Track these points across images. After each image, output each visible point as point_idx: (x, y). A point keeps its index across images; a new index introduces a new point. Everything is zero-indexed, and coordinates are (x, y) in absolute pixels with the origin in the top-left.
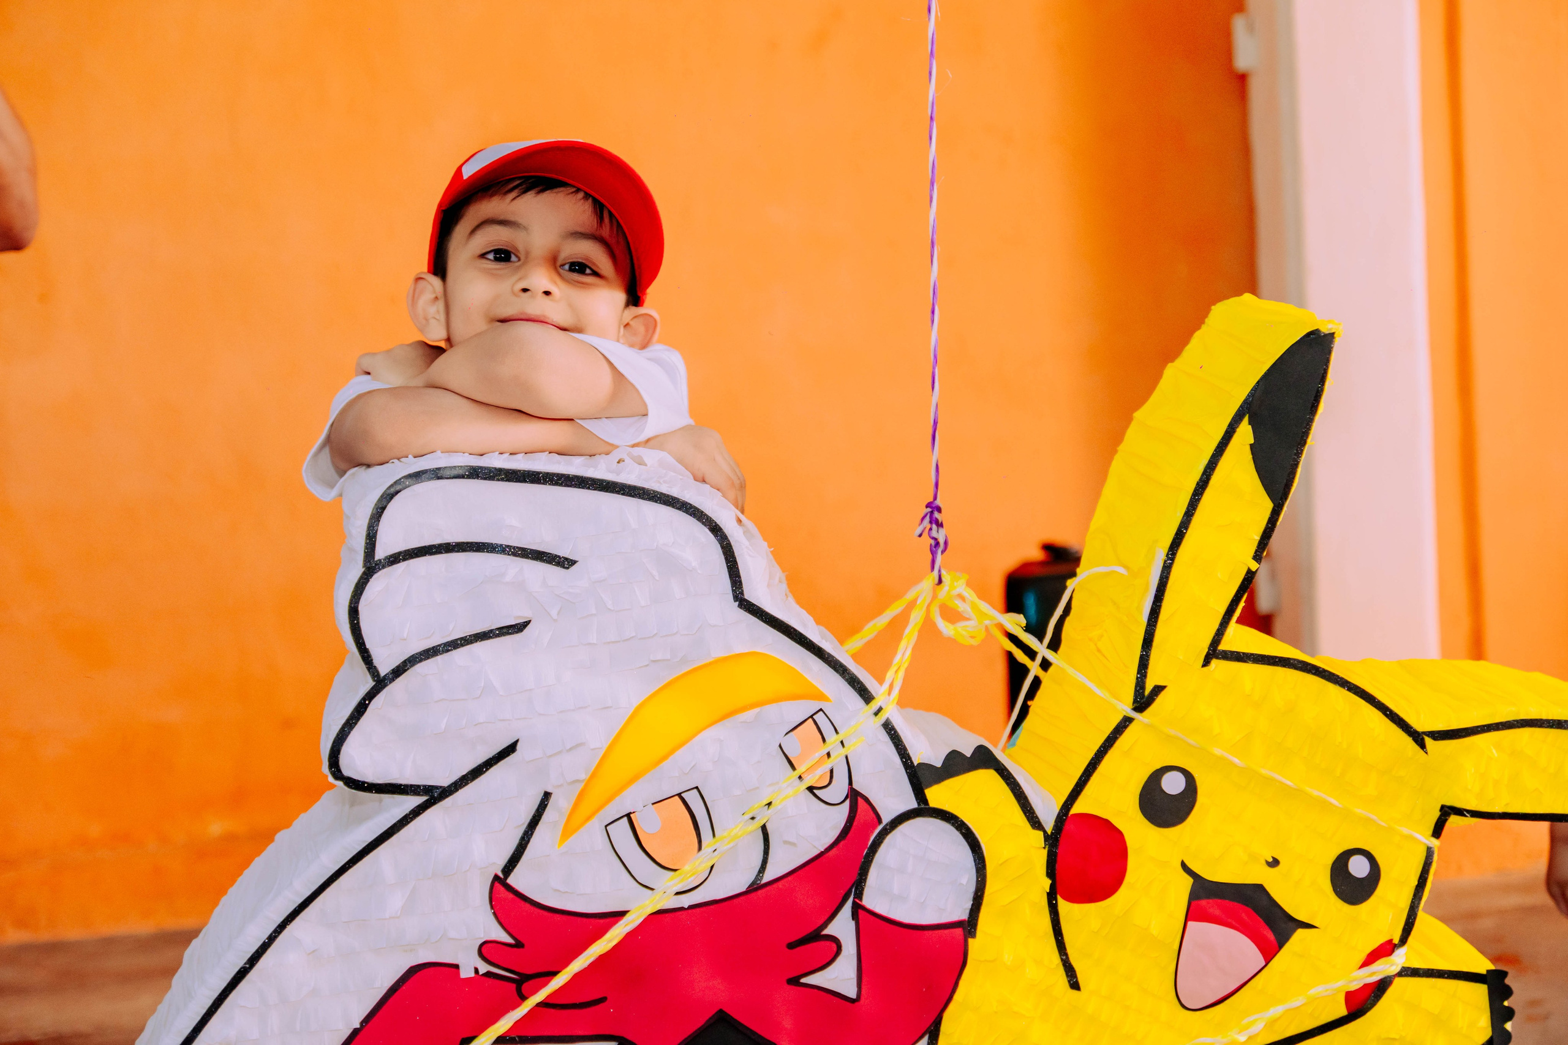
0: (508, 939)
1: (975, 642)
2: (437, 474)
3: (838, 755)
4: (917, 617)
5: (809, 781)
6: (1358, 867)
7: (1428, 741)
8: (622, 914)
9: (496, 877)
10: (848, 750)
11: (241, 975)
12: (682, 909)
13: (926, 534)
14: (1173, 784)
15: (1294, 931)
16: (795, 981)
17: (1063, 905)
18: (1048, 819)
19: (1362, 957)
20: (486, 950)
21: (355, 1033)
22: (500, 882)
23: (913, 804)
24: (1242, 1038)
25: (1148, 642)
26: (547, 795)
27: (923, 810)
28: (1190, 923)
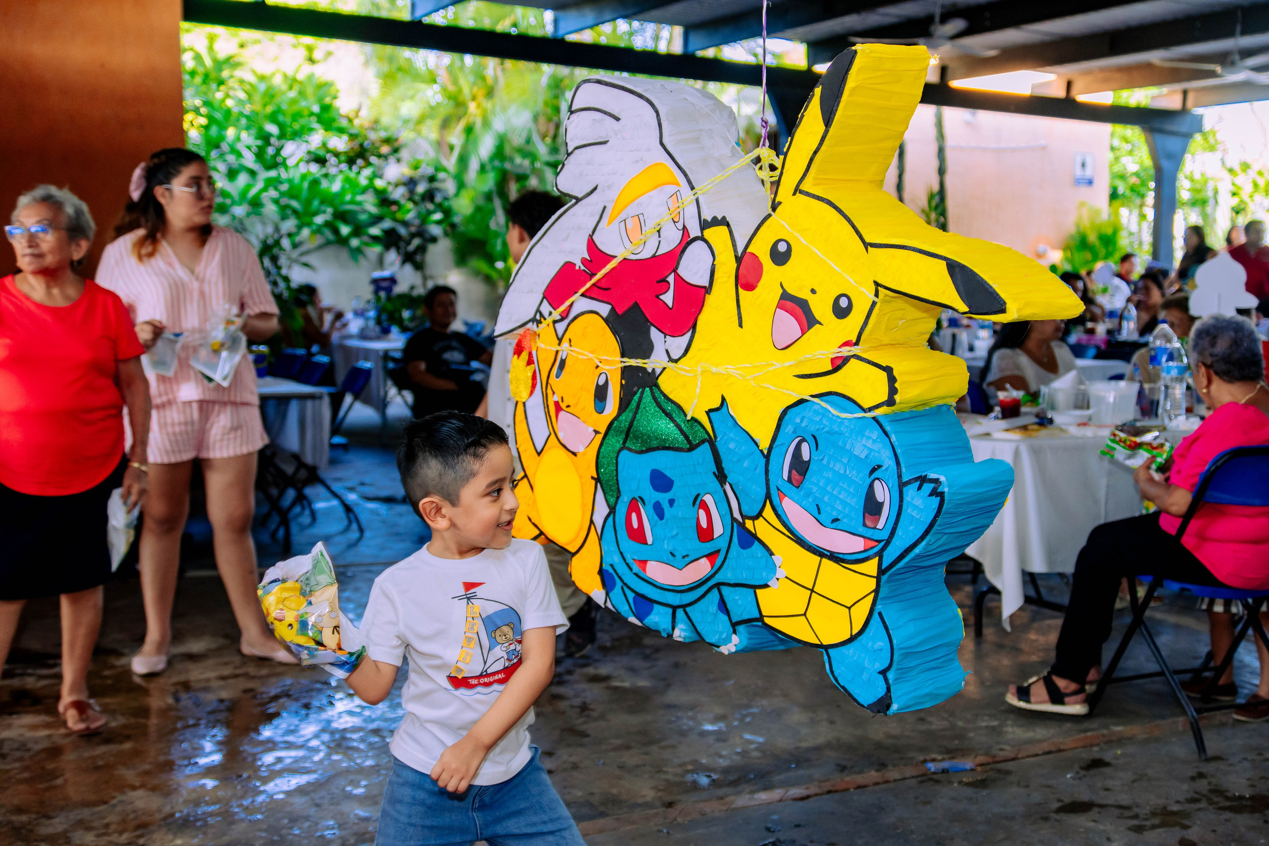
0: (589, 257)
2: (589, 81)
3: (682, 209)
5: (674, 219)
6: (844, 303)
7: (869, 247)
8: (615, 256)
9: (590, 234)
10: (685, 208)
12: (633, 260)
14: (783, 247)
15: (815, 325)
16: (659, 296)
17: (740, 290)
18: (739, 249)
19: (839, 344)
20: (583, 260)
22: (590, 237)
25: (778, 182)
26: (605, 206)
28: (778, 309)
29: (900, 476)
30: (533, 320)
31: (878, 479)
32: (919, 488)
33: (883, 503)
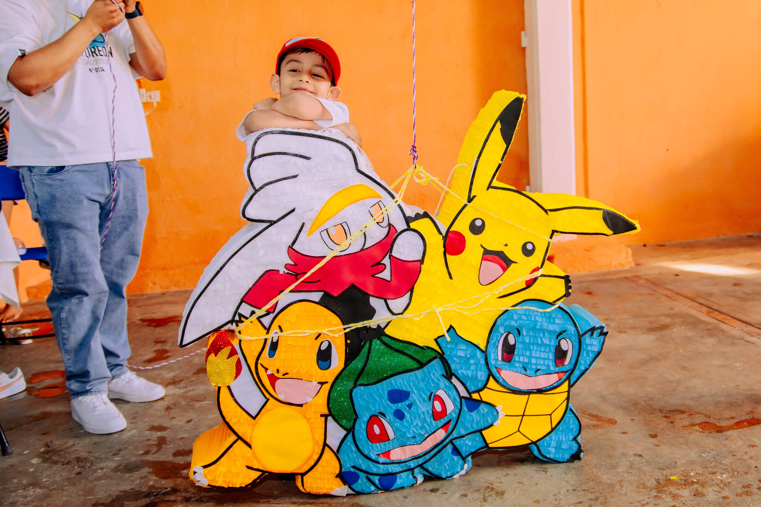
0: (293, 264)
1: (425, 184)
2: (272, 133)
3: (385, 213)
4: (409, 177)
5: (377, 221)
6: (529, 247)
7: (548, 212)
8: (325, 257)
9: (290, 246)
10: (388, 212)
11: (218, 272)
12: (342, 256)
13: (412, 154)
14: (478, 223)
15: (512, 264)
16: (373, 276)
17: (448, 256)
18: (444, 231)
19: (530, 271)
20: (287, 266)
21: (251, 289)
22: (291, 247)
23: (406, 227)
24: (497, 293)
25: (472, 183)
26: (303, 224)
27: (409, 229)
28: (483, 261)
29: (578, 332)
30: (232, 322)
31: (564, 338)
32: (592, 335)
33: (567, 351)
